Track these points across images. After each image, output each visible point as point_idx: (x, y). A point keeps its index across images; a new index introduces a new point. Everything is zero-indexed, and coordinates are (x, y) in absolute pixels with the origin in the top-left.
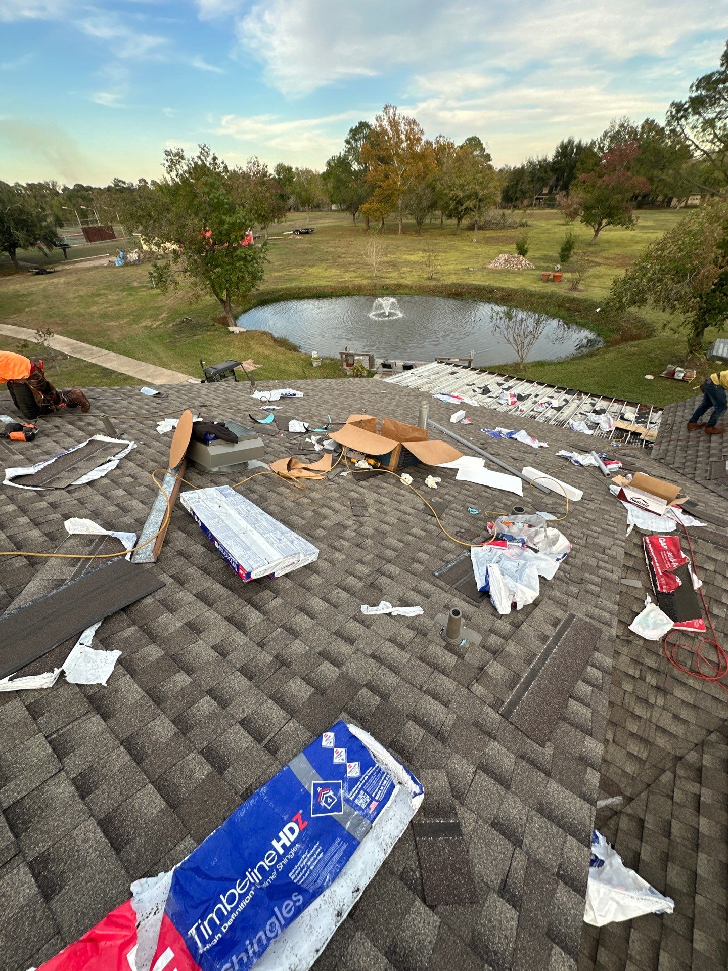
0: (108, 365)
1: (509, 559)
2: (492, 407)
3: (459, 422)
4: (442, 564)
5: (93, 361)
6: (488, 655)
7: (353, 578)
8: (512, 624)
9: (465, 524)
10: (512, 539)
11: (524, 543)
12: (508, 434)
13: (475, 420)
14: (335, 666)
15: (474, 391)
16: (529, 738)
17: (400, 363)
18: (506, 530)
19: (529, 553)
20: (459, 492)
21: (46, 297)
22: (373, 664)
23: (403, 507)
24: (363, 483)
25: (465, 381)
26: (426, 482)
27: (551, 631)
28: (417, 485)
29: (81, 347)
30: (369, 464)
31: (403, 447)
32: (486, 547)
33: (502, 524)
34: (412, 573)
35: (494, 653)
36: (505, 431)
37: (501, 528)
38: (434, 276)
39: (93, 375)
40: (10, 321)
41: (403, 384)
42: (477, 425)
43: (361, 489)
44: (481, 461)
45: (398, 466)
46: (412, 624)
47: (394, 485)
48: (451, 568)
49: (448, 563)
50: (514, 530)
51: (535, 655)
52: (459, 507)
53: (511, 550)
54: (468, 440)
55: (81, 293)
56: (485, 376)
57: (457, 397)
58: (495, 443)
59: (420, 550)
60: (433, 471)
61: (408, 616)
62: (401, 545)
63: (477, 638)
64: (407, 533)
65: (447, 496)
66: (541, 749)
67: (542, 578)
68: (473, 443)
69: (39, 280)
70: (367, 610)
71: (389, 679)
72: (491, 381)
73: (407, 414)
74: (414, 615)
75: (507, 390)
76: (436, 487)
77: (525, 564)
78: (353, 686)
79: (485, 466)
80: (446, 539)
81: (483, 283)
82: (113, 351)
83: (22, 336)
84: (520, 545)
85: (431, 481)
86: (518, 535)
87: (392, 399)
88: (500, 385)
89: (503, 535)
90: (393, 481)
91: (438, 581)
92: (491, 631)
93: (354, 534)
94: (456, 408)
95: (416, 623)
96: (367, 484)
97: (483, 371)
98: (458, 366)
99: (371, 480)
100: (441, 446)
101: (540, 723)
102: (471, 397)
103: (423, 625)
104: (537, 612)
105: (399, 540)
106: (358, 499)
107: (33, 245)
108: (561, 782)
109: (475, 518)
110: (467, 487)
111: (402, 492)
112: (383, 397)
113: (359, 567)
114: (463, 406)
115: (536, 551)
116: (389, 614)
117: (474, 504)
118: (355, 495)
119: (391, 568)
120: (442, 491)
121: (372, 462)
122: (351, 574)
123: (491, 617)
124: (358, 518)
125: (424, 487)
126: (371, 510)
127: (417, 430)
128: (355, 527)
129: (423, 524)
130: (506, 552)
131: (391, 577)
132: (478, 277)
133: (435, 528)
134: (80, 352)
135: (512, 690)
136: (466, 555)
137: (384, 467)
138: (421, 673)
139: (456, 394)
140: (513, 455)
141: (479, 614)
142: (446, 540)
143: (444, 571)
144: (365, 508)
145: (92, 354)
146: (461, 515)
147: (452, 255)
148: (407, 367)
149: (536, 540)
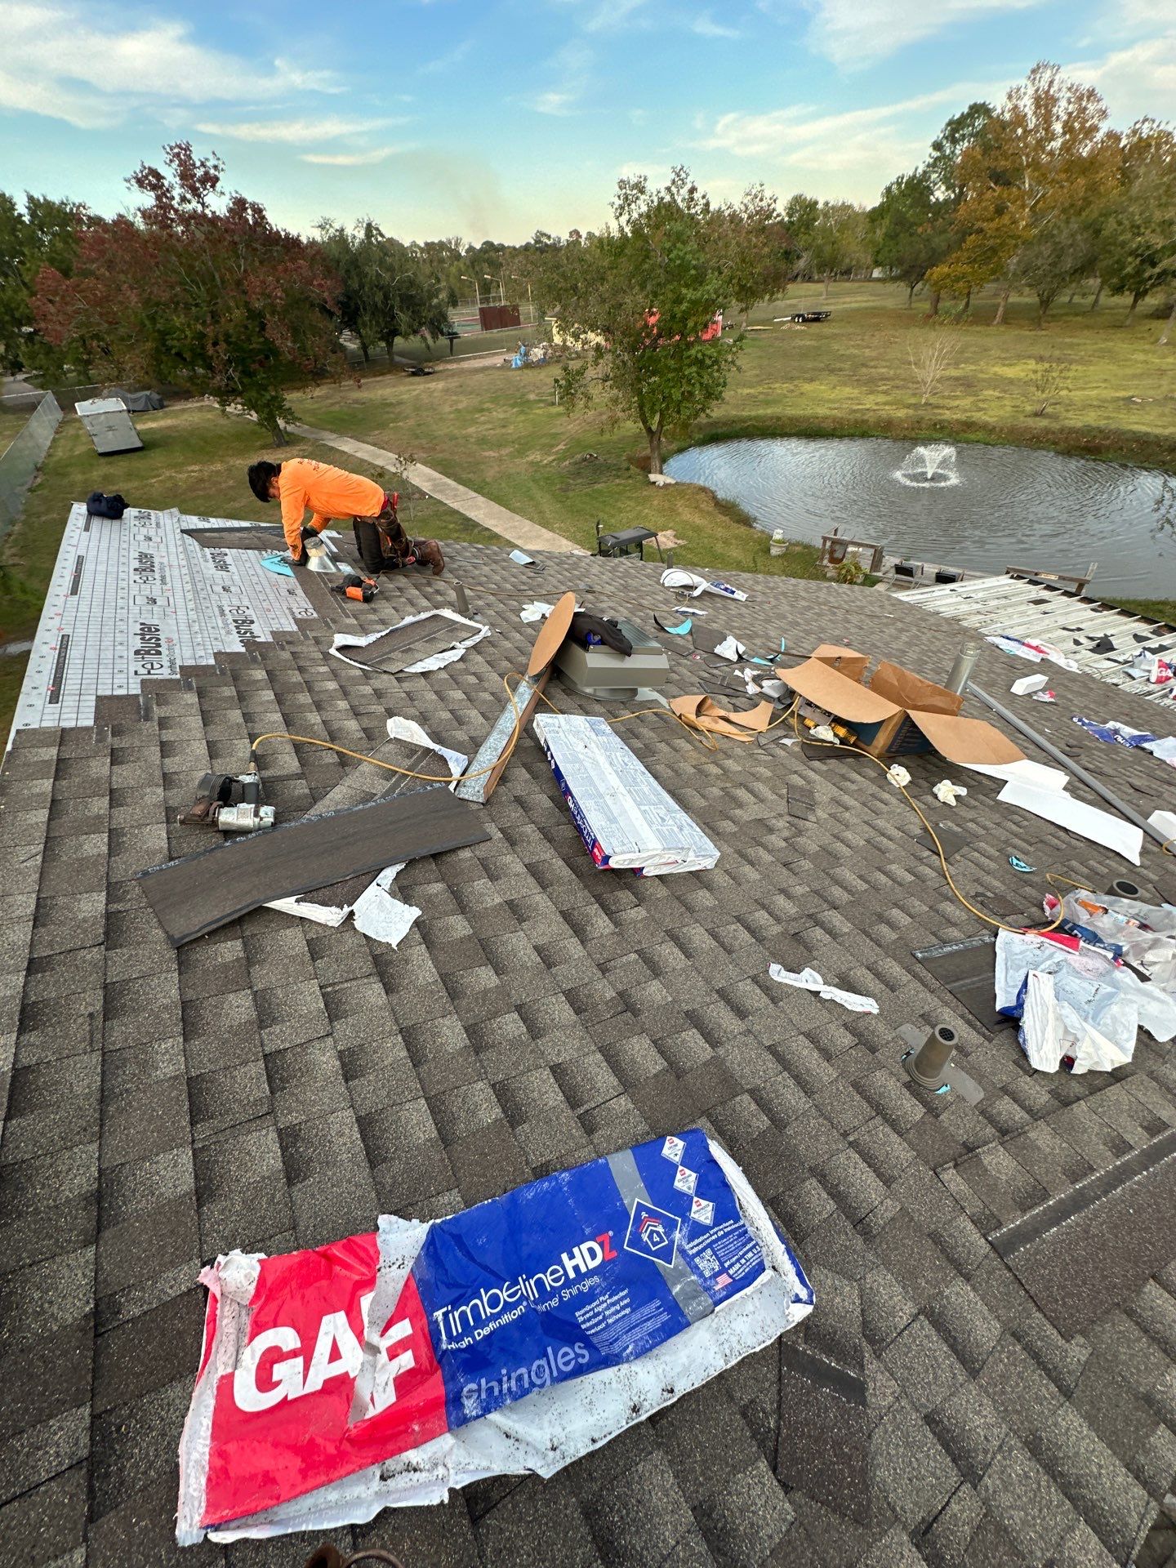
0: (471, 515)
1: (1077, 973)
2: (1109, 680)
3: (1029, 695)
4: (934, 940)
5: (455, 506)
6: (990, 1131)
7: (766, 916)
8: (1054, 1093)
9: (996, 883)
10: (1094, 939)
11: (1118, 954)
12: (1133, 738)
13: (1064, 697)
14: (707, 1041)
15: (1077, 643)
16: (1040, 1309)
17: (932, 569)
18: (1083, 918)
19: (1126, 977)
20: (998, 824)
21: (417, 409)
22: (771, 1064)
23: (880, 823)
24: (816, 764)
25: (1062, 621)
26: (935, 790)
27: (1140, 1140)
28: (916, 790)
29: (445, 484)
30: (836, 735)
31: (908, 717)
32: (1032, 937)
33: (1079, 904)
34: (871, 939)
35: (1003, 1132)
36: (1128, 731)
37: (1074, 913)
38: (1049, 410)
39: (451, 526)
40: (370, 439)
41: (930, 607)
42: (1066, 708)
43: (811, 774)
44: (1062, 778)
45: (888, 751)
46: (854, 1023)
47: (872, 780)
48: (951, 954)
49: (945, 942)
50: (1103, 924)
51: (1092, 1170)
52: (993, 852)
53: (1085, 959)
54: (1041, 733)
55: (460, 406)
56: (1110, 616)
57: (1036, 648)
58: (1101, 750)
59: (896, 905)
60: (956, 773)
61: (849, 1008)
62: (862, 886)
63: (974, 1093)
64: (879, 868)
65: (970, 825)
66: (1061, 1342)
67: (1144, 1034)
68: (1049, 740)
69: (412, 384)
70: (778, 974)
71: (791, 1097)
72: (1120, 629)
73: (926, 662)
74: (859, 1009)
75: (1154, 651)
76: (953, 802)
77: (1111, 996)
78: (730, 1085)
79: (1065, 789)
80: (953, 900)
81: (1158, 431)
82: (483, 495)
83: (379, 462)
84: (1110, 955)
85: (946, 791)
86: (1112, 936)
87: (901, 631)
88: (1139, 638)
89: (1076, 926)
90: (873, 774)
91: (918, 968)
92: (1005, 1090)
93: (784, 844)
94: (1029, 668)
95: (861, 1024)
96: (824, 768)
97: (1107, 606)
98: (1053, 589)
99: (833, 763)
100: (983, 730)
101: (1071, 1295)
102: (1066, 654)
103: (873, 1032)
104: (1114, 1092)
105: (861, 877)
106: (801, 789)
107: (415, 332)
108: (1091, 1420)
109: (1022, 879)
110: (1016, 817)
111: (886, 796)
112: (886, 625)
113: (781, 900)
114: (1046, 666)
115: (1144, 978)
116: (816, 994)
117: (1026, 853)
118: (800, 782)
119: (836, 919)
120: (964, 812)
121: (842, 732)
122: (763, 907)
123: (1012, 1066)
124: (796, 821)
125: (930, 798)
126: (820, 813)
127: (941, 693)
128: (786, 834)
129: (913, 863)
130: (1075, 959)
131: (830, 932)
132: (1148, 418)
133: (934, 874)
134: (441, 491)
135: (1024, 1211)
136: (987, 940)
137: (862, 745)
138: (852, 1111)
139: (1035, 642)
140: (1137, 782)
141: (989, 1052)
142: (951, 901)
143: (935, 954)
144: (811, 807)
145: (455, 495)
146: (993, 865)
147: (1099, 370)
148: (943, 579)
149: (1149, 957)
